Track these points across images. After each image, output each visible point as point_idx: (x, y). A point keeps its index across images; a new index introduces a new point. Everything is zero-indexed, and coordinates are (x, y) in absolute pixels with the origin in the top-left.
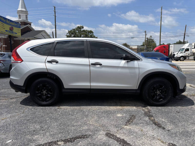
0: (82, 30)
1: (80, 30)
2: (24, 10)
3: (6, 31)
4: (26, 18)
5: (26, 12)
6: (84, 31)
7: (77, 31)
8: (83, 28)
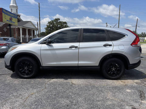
0: (58, 21)
1: (57, 22)
2: (15, 5)
3: (7, 20)
4: (17, 11)
5: (17, 7)
6: (60, 22)
7: (55, 22)
8: (59, 20)
